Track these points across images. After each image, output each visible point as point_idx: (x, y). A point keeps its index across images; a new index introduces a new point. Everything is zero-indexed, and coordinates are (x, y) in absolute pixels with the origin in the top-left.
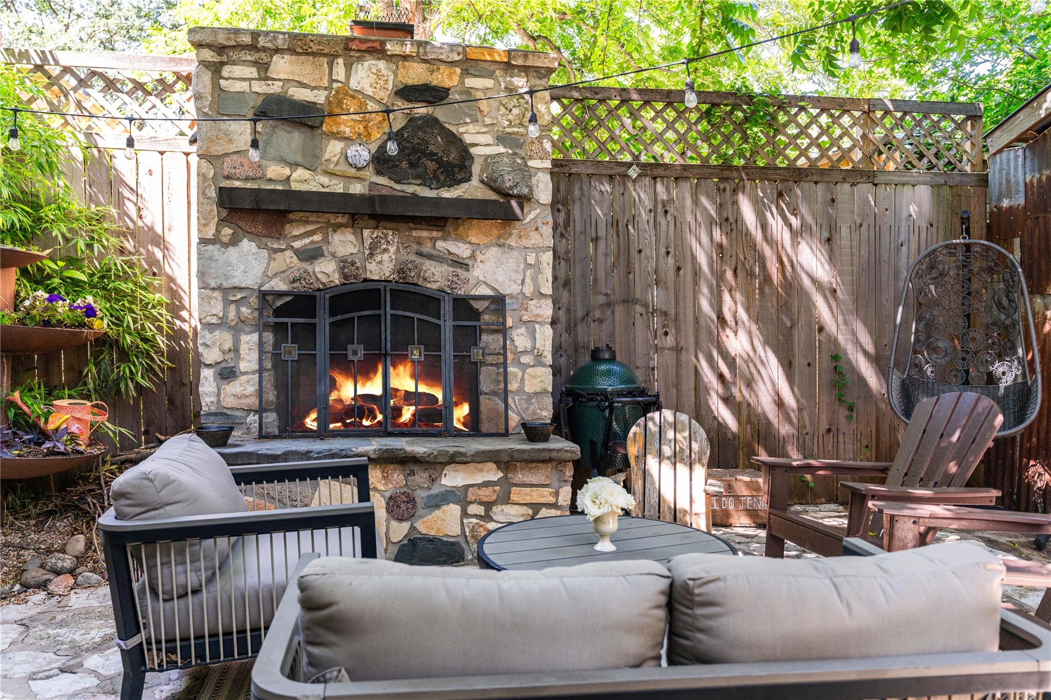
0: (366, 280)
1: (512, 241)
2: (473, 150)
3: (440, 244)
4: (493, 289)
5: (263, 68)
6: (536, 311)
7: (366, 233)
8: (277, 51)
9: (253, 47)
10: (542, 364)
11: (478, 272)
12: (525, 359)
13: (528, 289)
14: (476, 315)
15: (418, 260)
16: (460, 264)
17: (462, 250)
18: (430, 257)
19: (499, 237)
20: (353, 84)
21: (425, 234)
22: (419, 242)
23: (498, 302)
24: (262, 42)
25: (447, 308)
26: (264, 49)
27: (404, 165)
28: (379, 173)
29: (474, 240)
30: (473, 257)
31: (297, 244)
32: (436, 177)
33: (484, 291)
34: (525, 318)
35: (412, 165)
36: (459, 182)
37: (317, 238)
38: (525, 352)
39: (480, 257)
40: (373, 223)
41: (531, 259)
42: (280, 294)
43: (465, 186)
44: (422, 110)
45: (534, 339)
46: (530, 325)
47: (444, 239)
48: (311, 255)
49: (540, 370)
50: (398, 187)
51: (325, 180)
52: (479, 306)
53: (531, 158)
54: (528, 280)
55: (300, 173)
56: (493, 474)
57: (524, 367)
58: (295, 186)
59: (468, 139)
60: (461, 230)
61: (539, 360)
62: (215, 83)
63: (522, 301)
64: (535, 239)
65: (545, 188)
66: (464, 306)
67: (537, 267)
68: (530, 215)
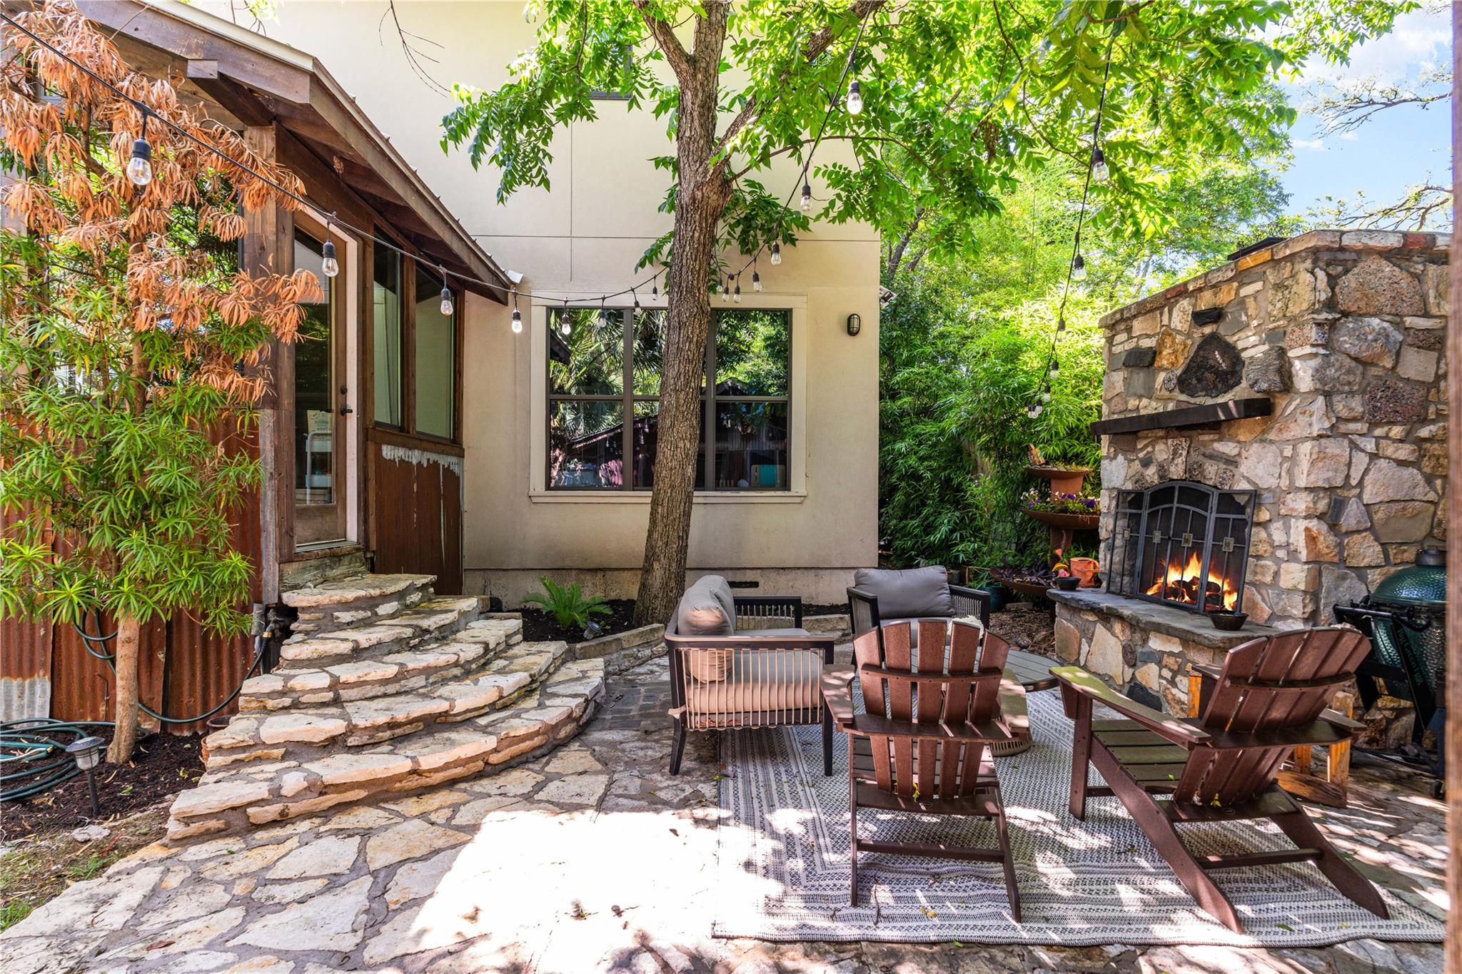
0: (1171, 480)
1: (1272, 436)
2: (1245, 355)
3: (1216, 445)
4: (1254, 484)
5: (1129, 330)
6: (1292, 505)
7: (1170, 441)
8: (1135, 317)
9: (1122, 320)
10: (1297, 560)
11: (1242, 468)
12: (1281, 554)
13: (1284, 483)
14: (1241, 509)
15: (1205, 460)
16: (1232, 462)
17: (1228, 448)
18: (1211, 457)
19: (1263, 432)
20: (1173, 326)
21: (1206, 438)
22: (1204, 444)
23: (1255, 496)
24: (1126, 315)
25: (1214, 502)
26: (1128, 319)
27: (1194, 381)
28: (1182, 392)
29: (1242, 438)
30: (1239, 455)
31: (1141, 455)
32: (1215, 387)
33: (1244, 486)
34: (1283, 512)
35: (1199, 381)
36: (1232, 387)
37: (1150, 449)
38: (1280, 546)
39: (1244, 454)
40: (1176, 433)
41: (1288, 452)
42: (1129, 493)
43: (1237, 389)
44: (1208, 330)
45: (1288, 534)
46: (1286, 519)
47: (1220, 440)
48: (1146, 463)
49: (1294, 567)
50: (1192, 400)
51: (1154, 404)
52: (1242, 500)
53: (1291, 348)
54: (1283, 474)
55: (1145, 401)
56: (1177, 648)
57: (1278, 561)
58: (1143, 412)
59: (1240, 345)
60: (1232, 431)
61: (1293, 556)
62: (1110, 350)
63: (1279, 495)
64: (1295, 431)
65: (1304, 376)
66: (1228, 500)
67: (1293, 459)
68: (1288, 406)
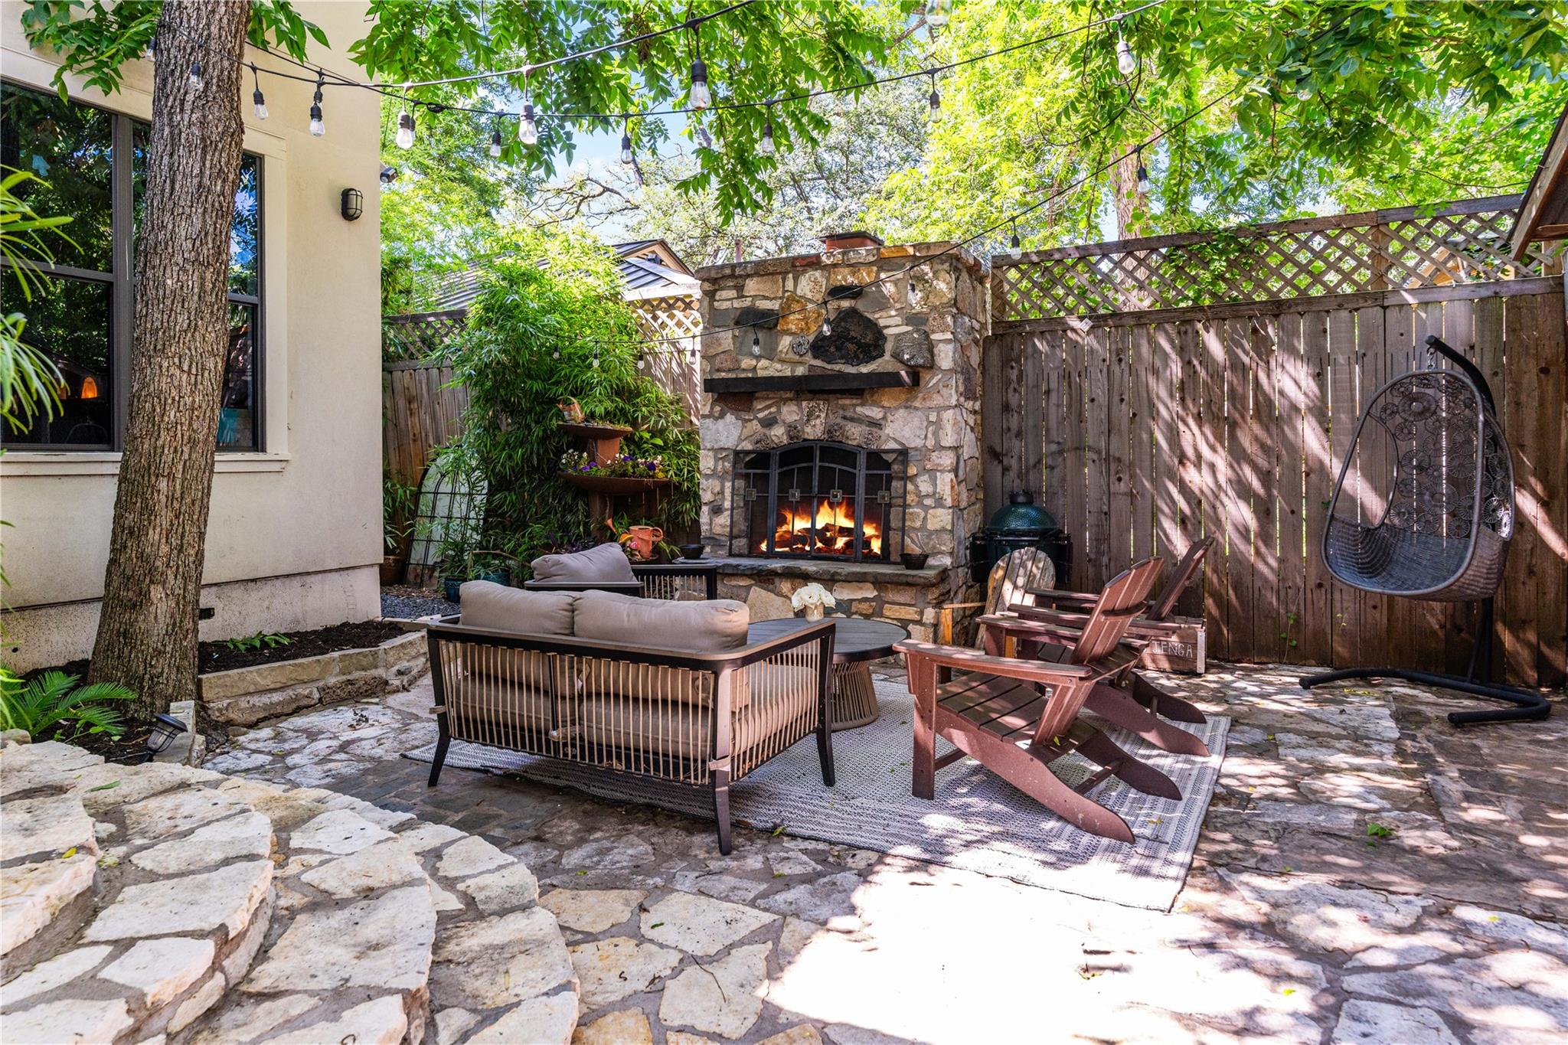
0: (805, 440)
1: (917, 404)
2: (885, 331)
3: (859, 409)
4: (901, 444)
5: (740, 288)
6: (937, 461)
7: (804, 404)
8: (748, 276)
9: (733, 276)
10: (943, 506)
11: (889, 430)
12: (928, 502)
13: (930, 443)
14: (887, 465)
15: (844, 422)
16: (876, 424)
17: (875, 413)
18: (852, 420)
19: (907, 400)
20: (799, 292)
21: (848, 402)
22: (844, 408)
23: (903, 453)
24: (738, 271)
25: (862, 460)
26: (740, 276)
27: (832, 349)
28: (815, 357)
29: (886, 404)
30: (884, 418)
31: (761, 415)
32: (856, 356)
33: (892, 445)
34: (928, 467)
35: (838, 349)
36: (874, 358)
37: (773, 410)
38: (927, 496)
39: (890, 418)
40: (810, 396)
41: (933, 417)
42: (747, 453)
43: (879, 360)
44: (846, 304)
45: (935, 485)
46: (932, 473)
47: (862, 405)
48: (769, 423)
49: (940, 511)
50: (829, 367)
51: (778, 366)
52: (890, 458)
53: (933, 332)
54: (930, 435)
55: (763, 363)
56: (870, 593)
57: (926, 508)
58: (761, 373)
59: (882, 323)
60: (876, 397)
61: (939, 503)
62: (711, 305)
63: (925, 452)
64: (937, 400)
65: (946, 356)
66: (876, 458)
67: (938, 424)
68: (933, 380)
